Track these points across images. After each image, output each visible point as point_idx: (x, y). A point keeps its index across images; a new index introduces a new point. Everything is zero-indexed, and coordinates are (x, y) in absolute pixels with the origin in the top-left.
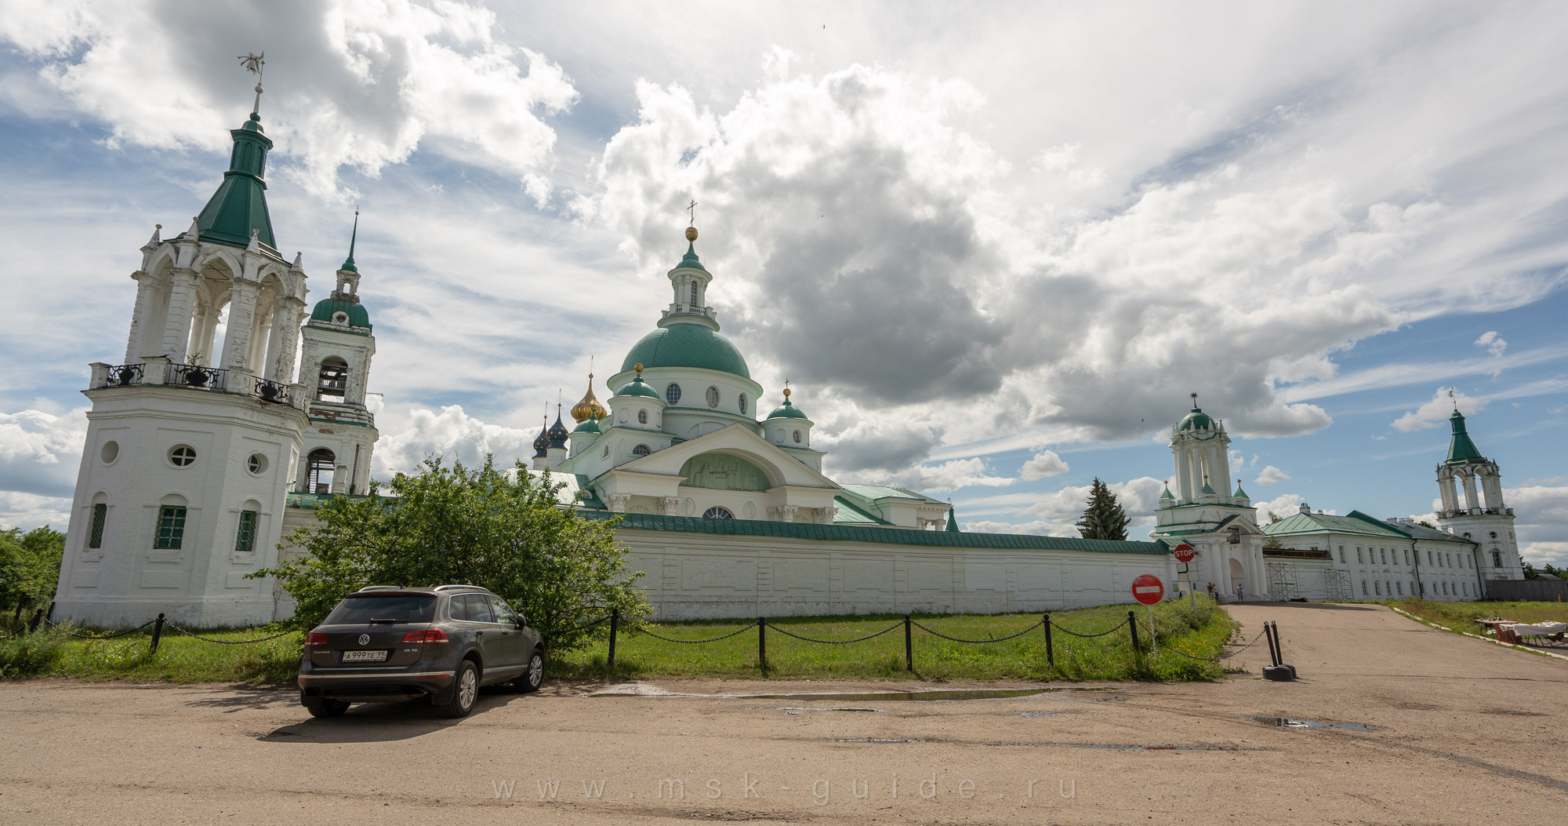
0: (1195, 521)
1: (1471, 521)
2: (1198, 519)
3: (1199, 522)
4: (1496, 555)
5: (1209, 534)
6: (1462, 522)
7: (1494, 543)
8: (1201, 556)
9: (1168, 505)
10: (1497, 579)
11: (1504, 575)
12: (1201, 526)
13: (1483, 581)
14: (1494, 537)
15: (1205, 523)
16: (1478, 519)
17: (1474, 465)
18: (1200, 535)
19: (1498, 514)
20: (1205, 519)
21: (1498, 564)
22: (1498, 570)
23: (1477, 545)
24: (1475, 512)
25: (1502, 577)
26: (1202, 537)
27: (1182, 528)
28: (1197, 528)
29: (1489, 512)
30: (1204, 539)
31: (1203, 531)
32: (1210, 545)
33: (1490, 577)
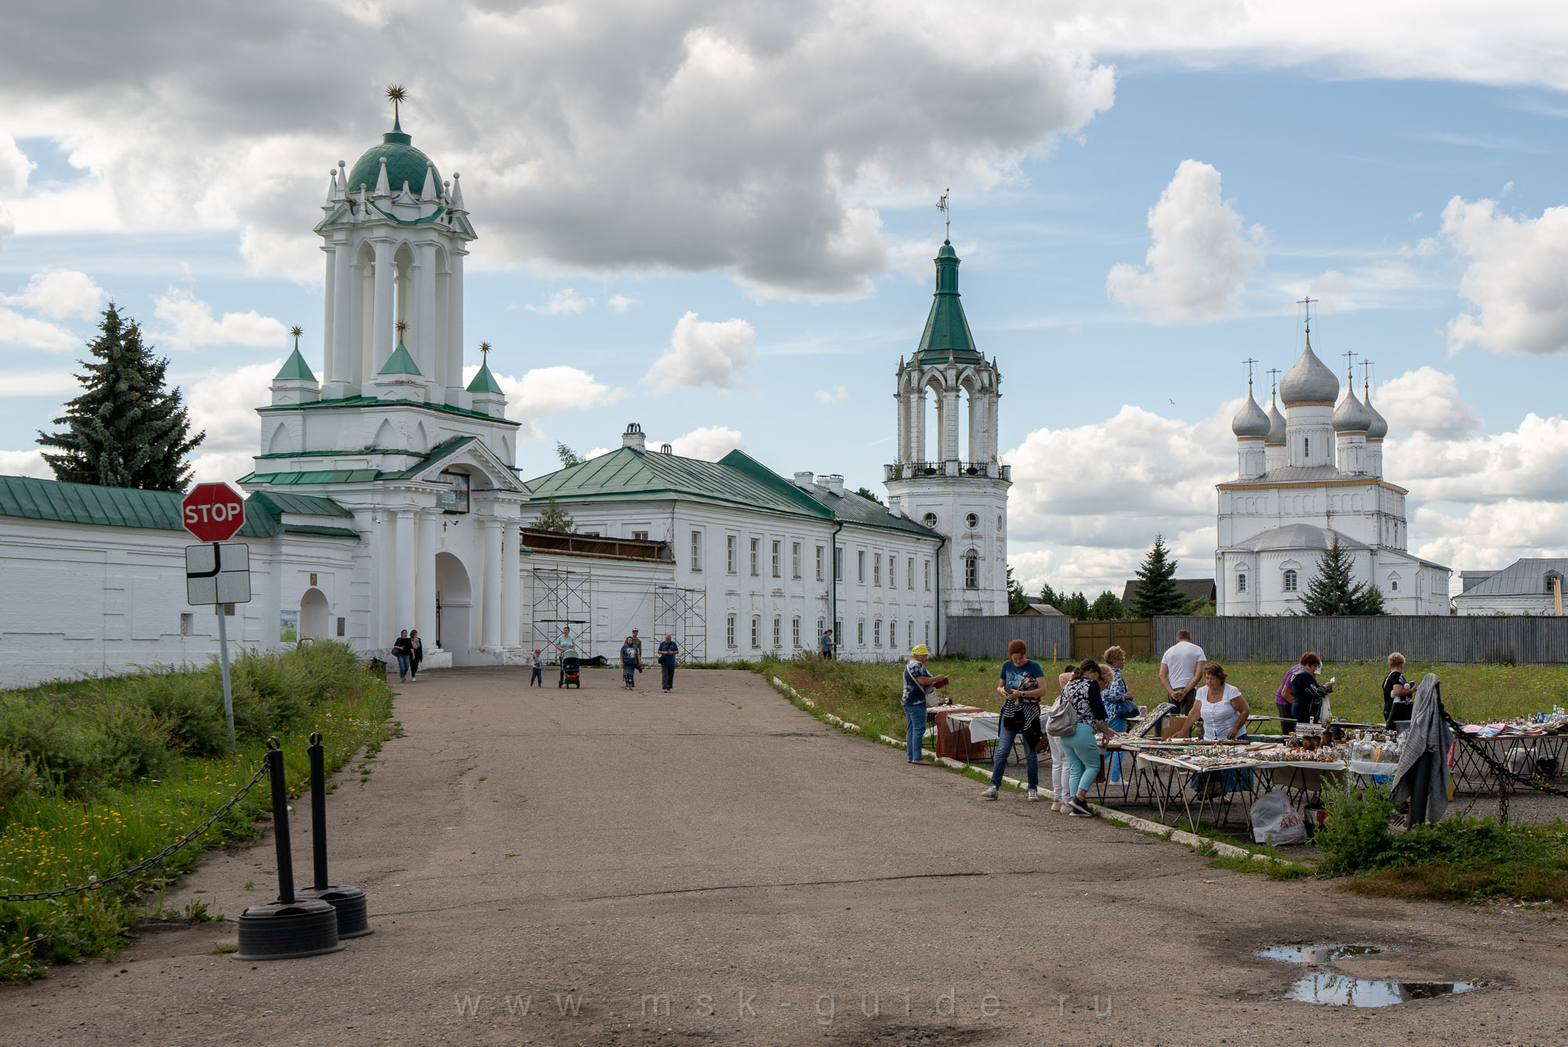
0: (361, 446)
1: (941, 489)
2: (370, 442)
3: (371, 450)
4: (972, 561)
5: (392, 485)
6: (925, 490)
7: (972, 537)
8: (366, 545)
9: (295, 399)
10: (967, 613)
11: (977, 606)
12: (375, 462)
13: (942, 617)
14: (973, 524)
15: (385, 453)
16: (953, 485)
17: (961, 366)
18: (369, 487)
19: (986, 476)
20: (386, 443)
21: (972, 583)
22: (971, 595)
23: (943, 540)
24: (951, 469)
25: (973, 610)
26: (374, 492)
27: (327, 464)
28: (362, 466)
29: (972, 471)
30: (378, 499)
31: (379, 475)
32: (392, 514)
33: (956, 610)
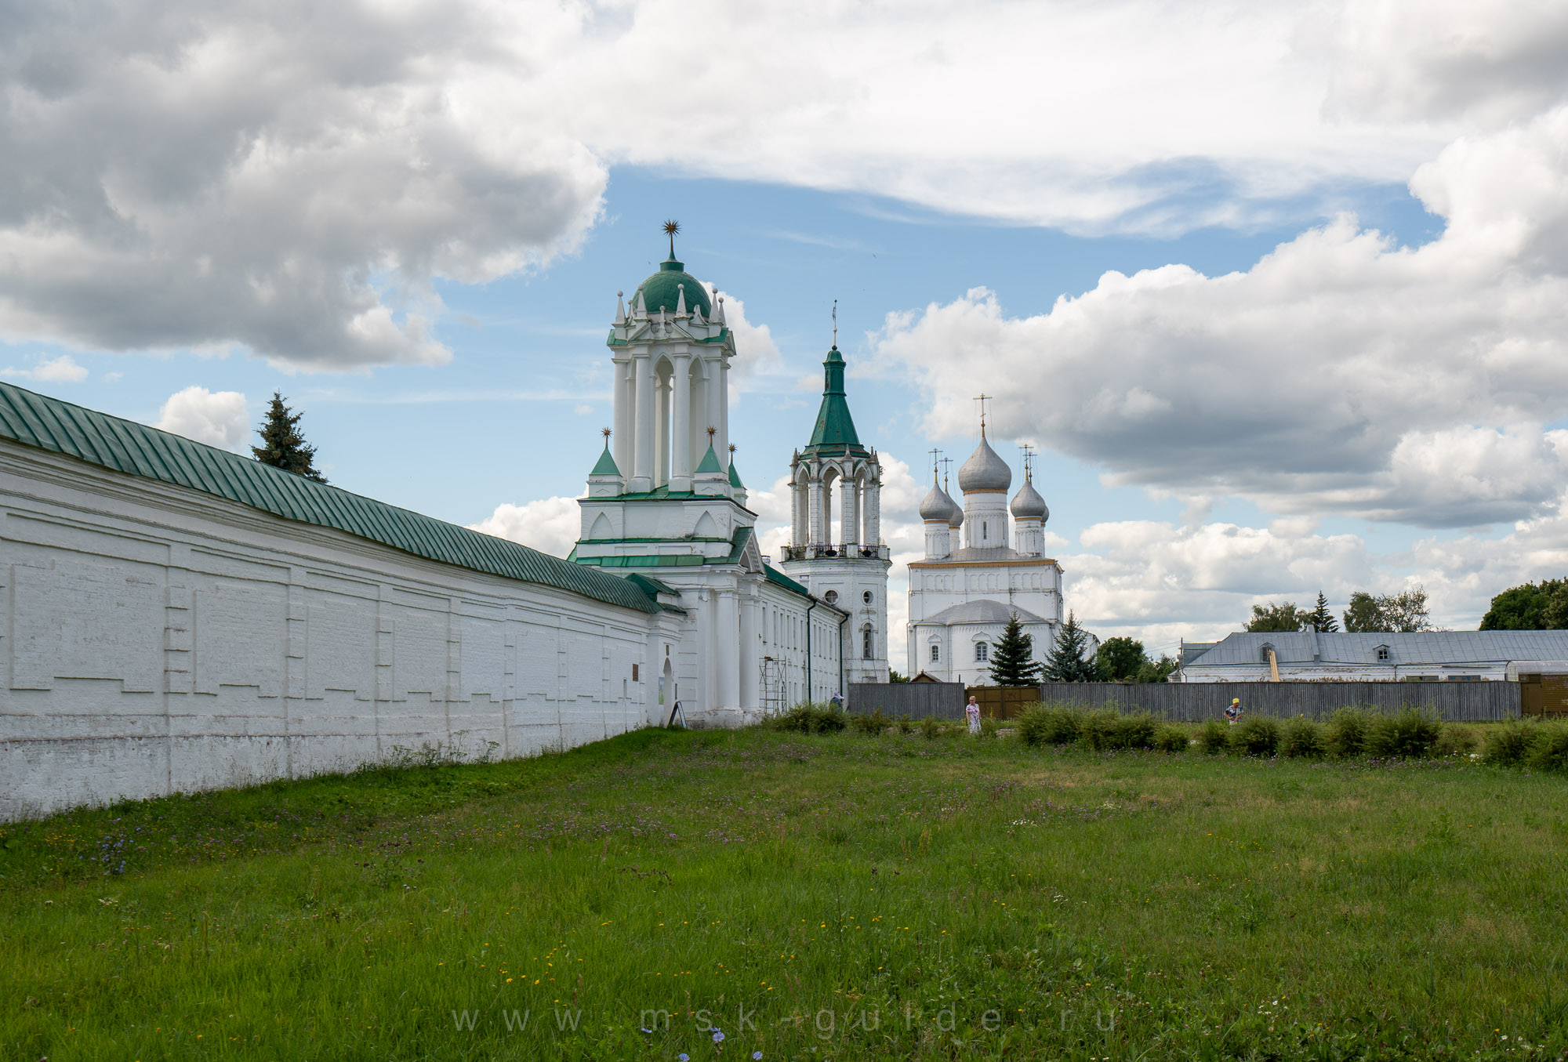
0: (683, 536)
1: (841, 569)
2: (691, 531)
3: (692, 538)
4: (868, 633)
5: (718, 569)
6: (826, 569)
7: (868, 612)
8: (693, 621)
9: (613, 492)
10: (865, 681)
11: (873, 675)
12: (699, 548)
13: (845, 684)
14: (867, 601)
15: (707, 540)
16: (853, 565)
17: (856, 459)
18: (697, 570)
19: (877, 558)
20: (706, 531)
21: (867, 655)
22: (868, 665)
23: (847, 615)
24: (851, 551)
25: (870, 678)
26: (700, 574)
27: (651, 550)
28: (687, 552)
29: (867, 554)
30: (703, 580)
31: (705, 561)
32: (714, 593)
33: (856, 678)
